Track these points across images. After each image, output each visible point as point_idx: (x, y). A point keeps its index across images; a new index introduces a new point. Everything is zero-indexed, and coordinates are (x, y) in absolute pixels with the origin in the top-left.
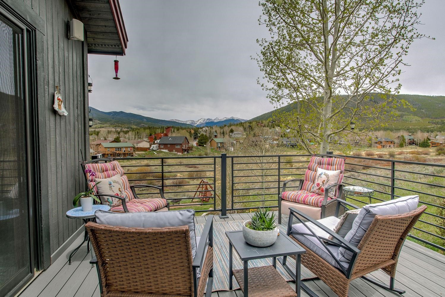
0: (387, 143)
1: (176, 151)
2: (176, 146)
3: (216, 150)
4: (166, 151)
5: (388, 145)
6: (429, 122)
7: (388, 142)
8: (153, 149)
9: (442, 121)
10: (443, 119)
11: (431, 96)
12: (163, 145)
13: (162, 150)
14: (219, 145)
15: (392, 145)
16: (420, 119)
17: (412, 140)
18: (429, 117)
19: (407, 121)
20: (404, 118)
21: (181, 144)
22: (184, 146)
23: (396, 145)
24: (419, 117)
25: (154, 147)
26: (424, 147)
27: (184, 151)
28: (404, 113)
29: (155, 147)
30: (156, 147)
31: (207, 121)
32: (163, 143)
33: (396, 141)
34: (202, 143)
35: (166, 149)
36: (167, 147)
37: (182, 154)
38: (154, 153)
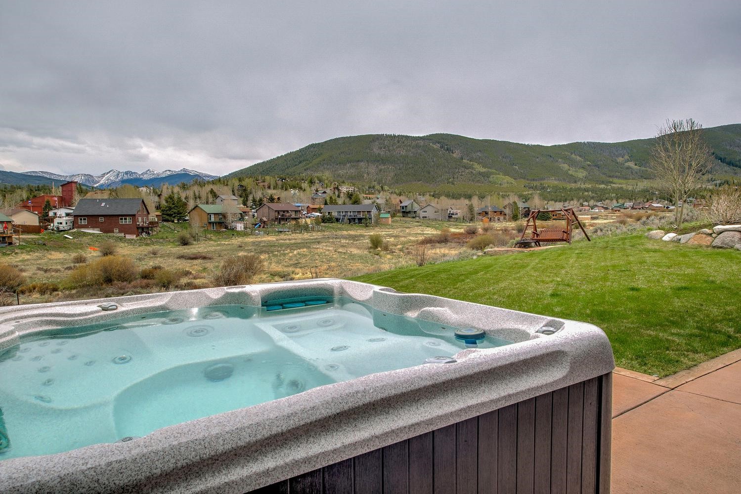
0: (495, 214)
1: (120, 232)
2: (121, 219)
3: (206, 228)
4: (96, 231)
5: (496, 218)
6: (524, 187)
7: (495, 212)
8: (58, 228)
9: (541, 184)
10: (542, 182)
11: (526, 144)
12: (84, 219)
13: (83, 230)
14: (213, 219)
15: (502, 218)
16: (513, 181)
17: (527, 209)
18: (524, 178)
19: (495, 184)
20: (491, 179)
21: (134, 216)
22: (140, 219)
23: (507, 217)
24: (511, 177)
25: (61, 223)
26: (543, 220)
27: (140, 231)
28: (490, 170)
29: (64, 224)
30: (66, 223)
31: (126, 177)
32: (86, 214)
33: (507, 211)
34: (170, 215)
35: (93, 227)
36: (97, 222)
37: (138, 238)
38: (66, 235)
